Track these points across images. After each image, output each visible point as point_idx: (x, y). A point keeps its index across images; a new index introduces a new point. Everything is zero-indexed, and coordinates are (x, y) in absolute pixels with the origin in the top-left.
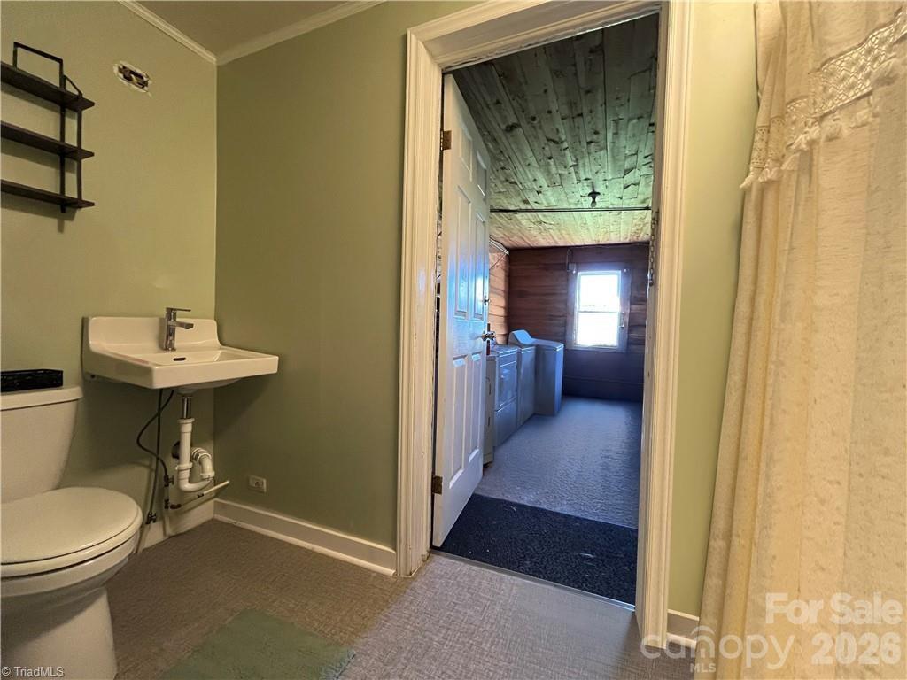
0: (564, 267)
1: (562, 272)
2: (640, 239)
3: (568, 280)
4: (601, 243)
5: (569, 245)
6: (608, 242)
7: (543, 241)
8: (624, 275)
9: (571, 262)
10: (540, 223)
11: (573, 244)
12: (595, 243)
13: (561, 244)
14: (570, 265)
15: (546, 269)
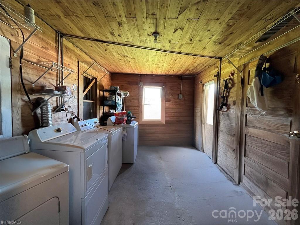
0: (137, 84)
1: (137, 86)
2: (170, 73)
3: (139, 90)
4: (154, 73)
5: (139, 73)
6: (156, 74)
7: (128, 70)
8: (163, 89)
9: (140, 81)
10: (124, 56)
11: (141, 73)
12: (151, 73)
13: (136, 72)
14: (140, 83)
15: (129, 84)
